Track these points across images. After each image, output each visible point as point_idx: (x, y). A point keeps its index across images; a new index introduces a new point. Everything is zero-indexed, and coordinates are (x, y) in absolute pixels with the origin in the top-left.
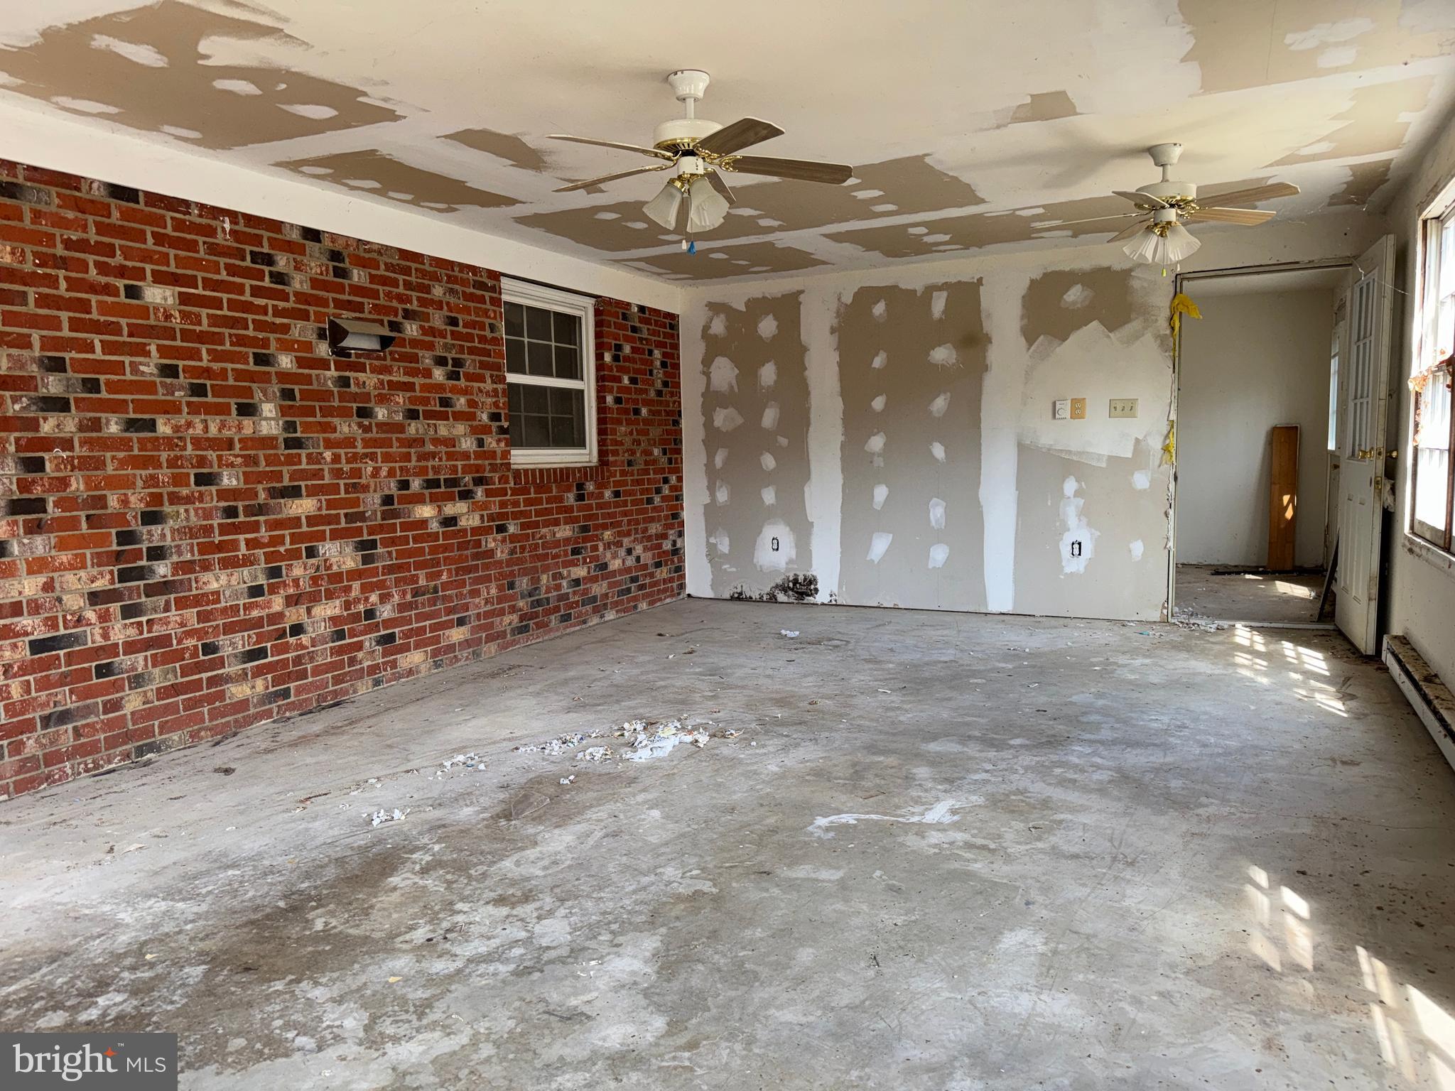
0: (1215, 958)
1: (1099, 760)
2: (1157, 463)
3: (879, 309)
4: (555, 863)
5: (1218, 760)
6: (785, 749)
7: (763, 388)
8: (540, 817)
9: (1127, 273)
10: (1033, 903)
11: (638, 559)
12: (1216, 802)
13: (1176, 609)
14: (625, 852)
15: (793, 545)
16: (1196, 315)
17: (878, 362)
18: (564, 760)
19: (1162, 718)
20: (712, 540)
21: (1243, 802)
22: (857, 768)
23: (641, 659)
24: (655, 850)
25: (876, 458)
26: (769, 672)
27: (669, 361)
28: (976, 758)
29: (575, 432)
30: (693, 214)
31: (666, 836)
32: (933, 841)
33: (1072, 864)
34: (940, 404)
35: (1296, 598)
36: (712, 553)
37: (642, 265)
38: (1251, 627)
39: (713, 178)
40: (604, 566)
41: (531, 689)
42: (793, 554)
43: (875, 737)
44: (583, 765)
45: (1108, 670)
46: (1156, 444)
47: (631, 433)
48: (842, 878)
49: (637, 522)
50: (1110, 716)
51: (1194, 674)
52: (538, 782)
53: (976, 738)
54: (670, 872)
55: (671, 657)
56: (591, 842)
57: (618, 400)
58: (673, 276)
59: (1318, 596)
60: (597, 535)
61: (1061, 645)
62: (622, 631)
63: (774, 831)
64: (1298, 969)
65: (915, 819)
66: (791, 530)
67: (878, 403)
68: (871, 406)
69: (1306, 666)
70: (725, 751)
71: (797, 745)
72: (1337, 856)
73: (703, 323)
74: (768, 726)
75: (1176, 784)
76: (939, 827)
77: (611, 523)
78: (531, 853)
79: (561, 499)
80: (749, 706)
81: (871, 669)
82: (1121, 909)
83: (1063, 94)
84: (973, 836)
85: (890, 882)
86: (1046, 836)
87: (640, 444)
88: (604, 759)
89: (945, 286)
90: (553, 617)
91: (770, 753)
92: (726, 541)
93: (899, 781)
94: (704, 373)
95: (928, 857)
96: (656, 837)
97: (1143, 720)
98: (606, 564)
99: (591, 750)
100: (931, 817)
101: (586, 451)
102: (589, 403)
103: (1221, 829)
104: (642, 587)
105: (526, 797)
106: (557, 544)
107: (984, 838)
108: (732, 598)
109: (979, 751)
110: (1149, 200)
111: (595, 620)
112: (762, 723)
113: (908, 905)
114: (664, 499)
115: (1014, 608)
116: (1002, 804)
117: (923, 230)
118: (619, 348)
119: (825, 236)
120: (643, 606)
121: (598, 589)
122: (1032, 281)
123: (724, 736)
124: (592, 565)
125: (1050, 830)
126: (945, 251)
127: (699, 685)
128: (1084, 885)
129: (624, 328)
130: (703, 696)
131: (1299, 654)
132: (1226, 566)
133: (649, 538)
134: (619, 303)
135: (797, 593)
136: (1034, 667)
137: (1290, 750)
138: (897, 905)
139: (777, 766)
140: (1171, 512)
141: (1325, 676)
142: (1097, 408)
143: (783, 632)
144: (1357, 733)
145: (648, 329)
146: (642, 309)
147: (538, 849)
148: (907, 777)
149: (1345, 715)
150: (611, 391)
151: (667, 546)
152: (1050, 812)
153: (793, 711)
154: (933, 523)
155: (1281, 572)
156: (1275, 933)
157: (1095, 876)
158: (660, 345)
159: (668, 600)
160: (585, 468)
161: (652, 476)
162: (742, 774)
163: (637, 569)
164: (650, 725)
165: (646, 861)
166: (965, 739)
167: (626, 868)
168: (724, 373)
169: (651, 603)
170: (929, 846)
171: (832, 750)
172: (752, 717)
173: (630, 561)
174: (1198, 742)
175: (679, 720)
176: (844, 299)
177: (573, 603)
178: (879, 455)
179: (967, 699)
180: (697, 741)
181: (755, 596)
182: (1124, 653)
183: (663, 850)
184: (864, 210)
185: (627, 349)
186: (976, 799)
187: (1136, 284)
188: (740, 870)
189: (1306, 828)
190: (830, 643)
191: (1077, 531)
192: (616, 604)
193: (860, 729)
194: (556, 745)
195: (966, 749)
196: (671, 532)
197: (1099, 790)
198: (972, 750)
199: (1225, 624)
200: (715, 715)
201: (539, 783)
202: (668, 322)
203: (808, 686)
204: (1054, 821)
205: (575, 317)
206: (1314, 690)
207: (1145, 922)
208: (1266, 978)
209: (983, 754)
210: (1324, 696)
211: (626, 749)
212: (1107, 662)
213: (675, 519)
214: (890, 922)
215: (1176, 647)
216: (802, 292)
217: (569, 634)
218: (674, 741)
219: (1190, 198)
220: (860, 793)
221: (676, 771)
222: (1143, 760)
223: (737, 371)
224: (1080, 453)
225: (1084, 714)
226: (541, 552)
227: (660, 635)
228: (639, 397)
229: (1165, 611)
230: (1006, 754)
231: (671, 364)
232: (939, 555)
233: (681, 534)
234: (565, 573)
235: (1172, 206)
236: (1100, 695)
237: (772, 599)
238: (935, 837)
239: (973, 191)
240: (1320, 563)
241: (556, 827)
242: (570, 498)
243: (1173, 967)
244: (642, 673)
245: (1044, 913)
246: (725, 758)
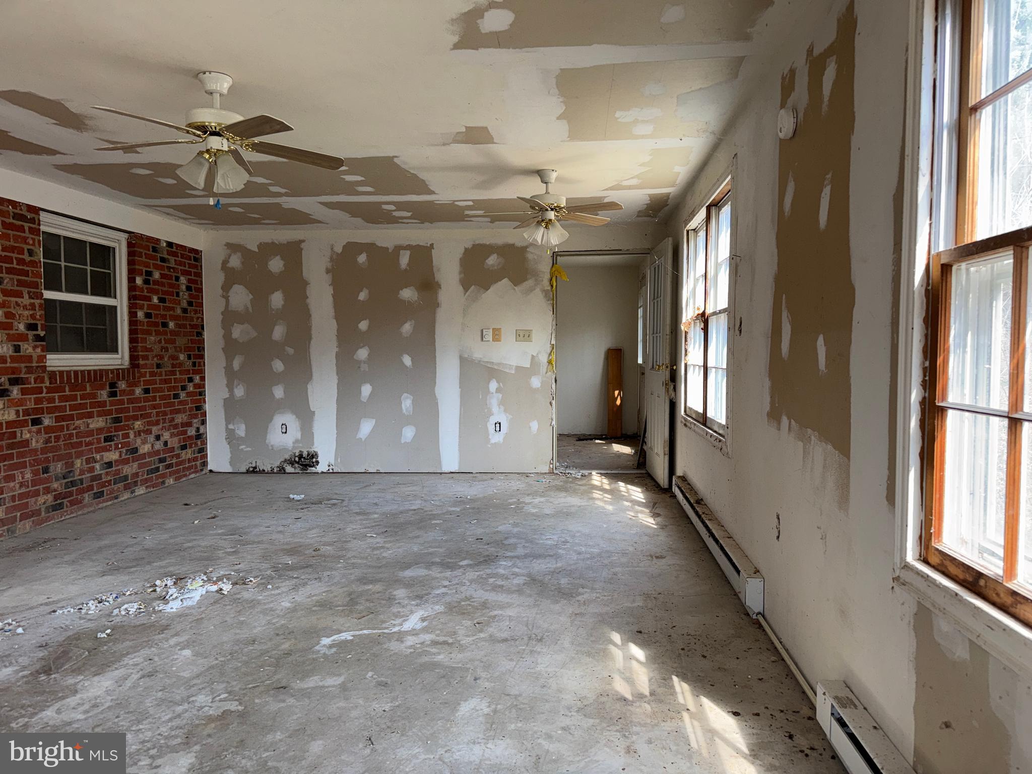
0: (594, 698)
1: (517, 570)
2: (545, 370)
3: (362, 258)
4: (95, 706)
5: (588, 562)
6: (295, 588)
7: (273, 310)
8: (79, 669)
9: (524, 249)
10: (479, 678)
11: (166, 443)
12: (588, 590)
13: (558, 464)
14: (160, 688)
15: (299, 428)
16: (565, 278)
17: (363, 296)
18: (100, 617)
19: (554, 537)
20: (231, 427)
21: (603, 589)
22: (353, 596)
23: (170, 525)
24: (188, 683)
25: (362, 365)
26: (281, 528)
27: (193, 286)
28: (437, 578)
29: (108, 340)
30: (219, 180)
31: (196, 670)
32: (409, 643)
33: (503, 646)
34: (407, 328)
35: (624, 454)
36: (231, 437)
37: (171, 211)
38: (601, 473)
39: (235, 154)
40: (135, 450)
41: (67, 558)
42: (299, 435)
43: (365, 571)
44: (118, 619)
45: (519, 508)
46: (544, 359)
47: (160, 342)
48: (343, 682)
49: (165, 414)
50: (522, 538)
51: (570, 506)
52: (77, 637)
53: (438, 563)
54: (202, 699)
55: (196, 522)
56: (129, 683)
57: (148, 315)
58: (197, 221)
59: (636, 453)
60: (128, 426)
61: (490, 492)
62: (152, 503)
63: (288, 654)
64: (640, 696)
65: (396, 629)
66: (297, 417)
67: (363, 325)
68: (358, 327)
69: (633, 497)
70: (246, 595)
71: (305, 584)
72: (658, 618)
73: (222, 258)
74: (281, 571)
75: (564, 581)
76: (414, 632)
77: (141, 415)
78: (72, 701)
79: (94, 396)
80: (265, 557)
81: (361, 520)
82: (535, 673)
83: (485, 129)
84: (438, 635)
85: (380, 679)
86: (486, 628)
87: (168, 351)
88: (139, 612)
89: (408, 247)
90: (86, 495)
91: (283, 592)
92: (243, 427)
93: (384, 602)
94: (223, 297)
95: (406, 656)
96: (187, 672)
97: (542, 540)
98: (137, 448)
99: (126, 606)
100: (407, 626)
101: (119, 356)
102: (122, 317)
103: (593, 609)
104: (169, 466)
105: (65, 653)
106: (90, 433)
107: (444, 636)
108: (248, 472)
109: (439, 572)
110: (538, 205)
111: (126, 495)
112: (276, 569)
113: (392, 694)
114: (189, 394)
115: (459, 468)
116: (457, 609)
117: (392, 207)
118: (149, 274)
119: (321, 203)
120: (170, 481)
121: (128, 470)
122: (466, 249)
123: (244, 584)
124: (124, 450)
125: (488, 624)
126: (408, 223)
127: (222, 543)
128: (511, 660)
129: (154, 258)
130: (226, 553)
131: (628, 489)
132: (584, 435)
133: (176, 426)
134: (150, 239)
135: (302, 465)
136: (474, 508)
137: (627, 552)
138: (385, 696)
139: (289, 602)
140: (554, 402)
141: (643, 503)
142: (508, 336)
143: (291, 496)
144: (663, 537)
145: (175, 260)
146: (170, 244)
147: (78, 696)
148: (389, 598)
149: (656, 527)
150: (142, 308)
151: (192, 432)
152: (488, 611)
153: (302, 558)
154: (404, 411)
155: (615, 438)
156: (628, 675)
157: (518, 652)
158: (186, 273)
159: (192, 476)
160: (118, 370)
161: (178, 376)
162: (261, 612)
163: (164, 451)
164: (180, 580)
165: (180, 693)
166: (430, 565)
167: (160, 702)
168: (240, 297)
169: (176, 479)
170: (406, 648)
171: (333, 585)
172: (268, 566)
173: (159, 445)
174: (575, 551)
175: (205, 574)
176: (336, 249)
177: (106, 482)
178: (365, 362)
179: (432, 535)
180: (221, 589)
181: (267, 468)
182: (528, 495)
183: (195, 681)
184: (350, 189)
185: (157, 275)
186: (439, 608)
187: (530, 256)
188: (261, 689)
189: (639, 603)
190: (329, 502)
191: (499, 415)
192: (146, 480)
193: (354, 566)
194: (92, 605)
195: (431, 572)
196: (195, 421)
197: (518, 591)
198: (435, 572)
199: (586, 472)
200: (237, 567)
201: (78, 639)
202: (193, 256)
203: (312, 537)
204: (490, 617)
205: (109, 247)
206: (637, 512)
207: (551, 680)
208: (624, 705)
209: (443, 574)
210: (643, 515)
211: (158, 602)
212: (519, 502)
213: (198, 410)
214: (381, 709)
215: (559, 489)
216: (303, 241)
217: (102, 508)
218: (202, 591)
219: (562, 206)
220: (355, 616)
221: (203, 616)
222: (544, 566)
223: (251, 297)
224: (499, 364)
225: (506, 538)
226: (75, 440)
227: (186, 505)
228: (168, 313)
229: (551, 466)
230: (458, 572)
231: (195, 288)
232: (409, 433)
233: (204, 422)
234: (98, 457)
235: (552, 210)
236: (516, 525)
237: (282, 470)
238: (410, 641)
239: (427, 185)
240: (635, 432)
241: (95, 675)
242: (103, 395)
243: (569, 708)
244: (171, 538)
245: (487, 684)
246: (246, 601)
